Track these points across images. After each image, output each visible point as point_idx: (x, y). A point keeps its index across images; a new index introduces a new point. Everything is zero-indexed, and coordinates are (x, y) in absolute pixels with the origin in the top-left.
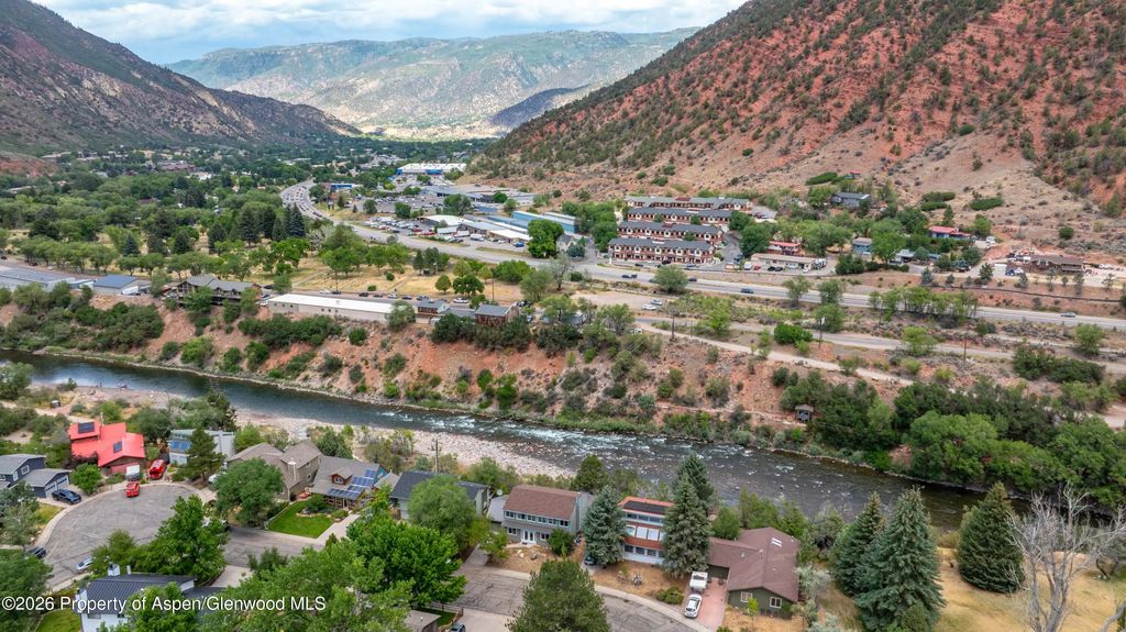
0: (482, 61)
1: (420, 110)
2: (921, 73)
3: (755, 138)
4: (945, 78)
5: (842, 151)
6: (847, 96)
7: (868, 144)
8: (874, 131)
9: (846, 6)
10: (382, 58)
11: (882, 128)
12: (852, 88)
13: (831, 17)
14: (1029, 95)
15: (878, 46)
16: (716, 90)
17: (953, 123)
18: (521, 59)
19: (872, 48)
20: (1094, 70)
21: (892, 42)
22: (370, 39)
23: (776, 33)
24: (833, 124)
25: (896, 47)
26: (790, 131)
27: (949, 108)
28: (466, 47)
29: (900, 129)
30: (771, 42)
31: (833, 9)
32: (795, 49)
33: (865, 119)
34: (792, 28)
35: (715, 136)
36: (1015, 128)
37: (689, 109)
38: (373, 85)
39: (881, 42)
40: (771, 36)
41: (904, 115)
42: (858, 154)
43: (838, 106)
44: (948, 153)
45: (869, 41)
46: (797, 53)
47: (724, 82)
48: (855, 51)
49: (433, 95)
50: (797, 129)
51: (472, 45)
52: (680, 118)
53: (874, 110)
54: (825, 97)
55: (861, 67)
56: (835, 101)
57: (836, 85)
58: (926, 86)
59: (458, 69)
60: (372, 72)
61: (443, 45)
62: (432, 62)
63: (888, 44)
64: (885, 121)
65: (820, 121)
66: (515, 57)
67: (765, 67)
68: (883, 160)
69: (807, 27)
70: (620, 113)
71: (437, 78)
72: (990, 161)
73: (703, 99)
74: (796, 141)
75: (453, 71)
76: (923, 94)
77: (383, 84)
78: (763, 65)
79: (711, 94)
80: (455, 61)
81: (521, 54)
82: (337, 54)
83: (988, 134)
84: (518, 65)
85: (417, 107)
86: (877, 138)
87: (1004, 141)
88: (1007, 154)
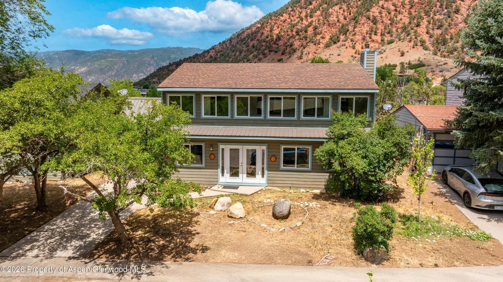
0: (138, 59)
1: (107, 81)
2: (363, 20)
3: (283, 54)
4: (375, 21)
5: (330, 55)
6: (326, 34)
7: (343, 51)
8: (345, 45)
9: (316, 2)
10: (89, 57)
11: (348, 43)
12: (328, 30)
13: (310, 7)
14: (418, 25)
15: (337, 13)
16: (258, 40)
17: (382, 40)
18: (156, 58)
19: (335, 13)
20: (442, 16)
21: (344, 11)
22: (82, 50)
23: (284, 15)
24: (322, 45)
25: (346, 13)
26: (301, 49)
27: (379, 34)
28: (130, 53)
29: (357, 43)
30: (282, 18)
31: (311, 4)
32: (295, 20)
33: (339, 41)
34: (292, 12)
35: (261, 56)
36: (416, 38)
37: (245, 49)
38: (83, 69)
39: (339, 11)
40: (282, 16)
41: (358, 37)
42: (339, 55)
43: (323, 38)
44: (385, 51)
45: (333, 11)
46: (296, 22)
47: (261, 37)
48: (326, 15)
49: (113, 74)
50: (304, 48)
51: (132, 52)
52: (241, 53)
53: (342, 37)
54: (316, 34)
55: (331, 21)
56: (321, 35)
57: (320, 29)
58: (366, 25)
59: (126, 62)
60: (83, 64)
61: (118, 52)
62: (113, 59)
63: (342, 12)
64: (349, 40)
65: (315, 44)
66: (153, 58)
67: (281, 30)
68: (352, 56)
69: (299, 11)
70: (209, 57)
71: (115, 66)
72: (408, 52)
73: (251, 44)
74: (304, 53)
75: (124, 64)
76: (365, 29)
77: (88, 69)
78: (280, 29)
79: (255, 42)
80: (124, 59)
81: (156, 56)
82: (65, 56)
83: (403, 41)
84: (155, 61)
85: (106, 79)
86: (346, 48)
87: (412, 43)
88: (415, 49)
